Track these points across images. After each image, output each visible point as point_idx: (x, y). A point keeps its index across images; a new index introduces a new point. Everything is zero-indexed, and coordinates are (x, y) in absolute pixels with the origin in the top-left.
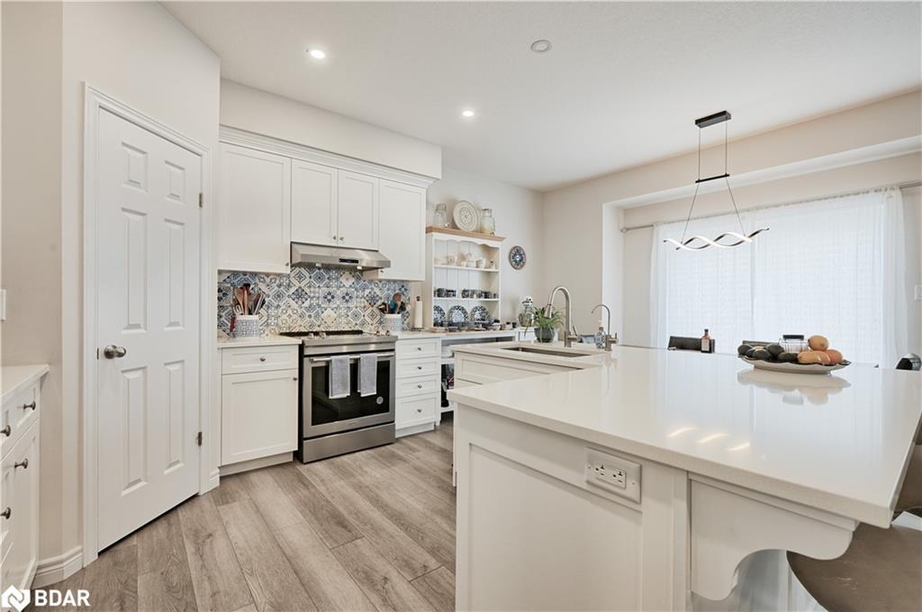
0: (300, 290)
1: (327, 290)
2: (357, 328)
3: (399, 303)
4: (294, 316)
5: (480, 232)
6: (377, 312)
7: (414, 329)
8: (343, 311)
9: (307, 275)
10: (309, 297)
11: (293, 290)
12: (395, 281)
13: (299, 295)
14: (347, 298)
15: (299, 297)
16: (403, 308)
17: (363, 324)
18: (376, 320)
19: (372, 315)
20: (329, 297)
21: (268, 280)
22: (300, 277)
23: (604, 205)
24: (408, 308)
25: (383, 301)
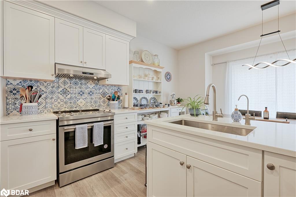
0: (65, 90)
1: (80, 90)
2: (96, 108)
3: (117, 96)
4: (62, 103)
5: (153, 64)
6: (107, 100)
7: (124, 108)
8: (89, 100)
9: (69, 82)
10: (70, 93)
11: (61, 89)
12: (115, 86)
13: (65, 92)
14: (90, 93)
15: (65, 93)
16: (119, 98)
17: (99, 106)
18: (105, 105)
19: (104, 101)
20: (82, 93)
21: (45, 84)
22: (65, 83)
23: (205, 54)
24: (121, 98)
25: (109, 95)
